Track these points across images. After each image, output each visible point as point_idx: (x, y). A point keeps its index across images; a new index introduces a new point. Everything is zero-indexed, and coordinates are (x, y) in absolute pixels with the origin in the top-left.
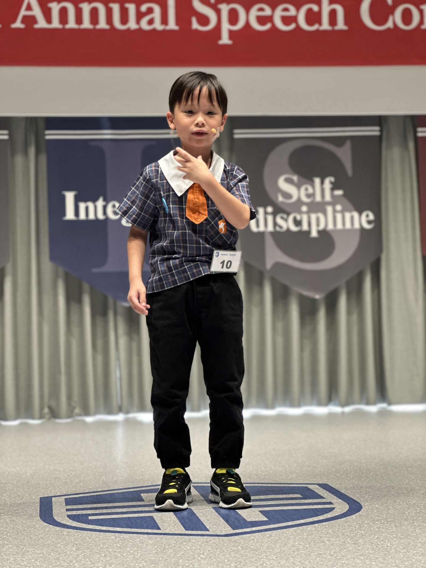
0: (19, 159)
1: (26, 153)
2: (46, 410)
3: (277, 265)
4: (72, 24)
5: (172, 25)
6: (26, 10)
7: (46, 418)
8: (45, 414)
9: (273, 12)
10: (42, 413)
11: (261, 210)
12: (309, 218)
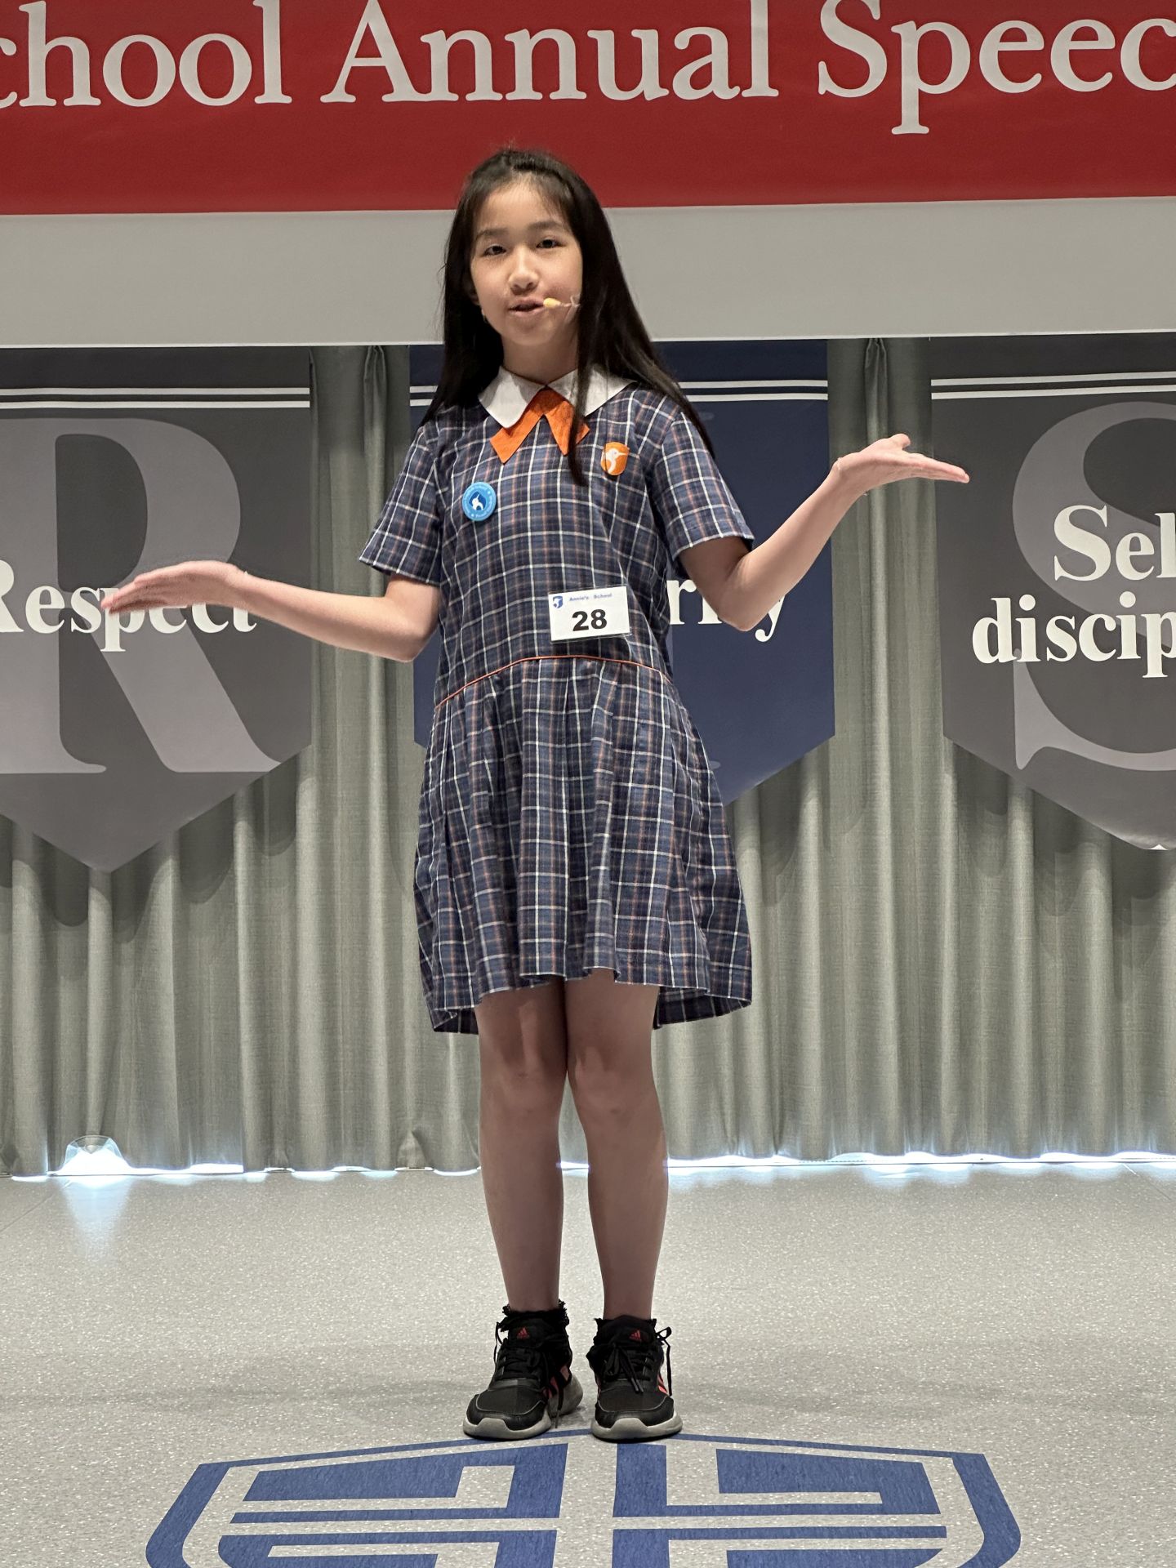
0: (342, 462)
1: (360, 446)
2: (410, 1143)
3: (1045, 756)
4: (484, 90)
5: (761, 86)
6: (358, 56)
7: (409, 1164)
8: (405, 1153)
9: (1049, 42)
10: (398, 1150)
11: (1003, 605)
12: (1141, 624)
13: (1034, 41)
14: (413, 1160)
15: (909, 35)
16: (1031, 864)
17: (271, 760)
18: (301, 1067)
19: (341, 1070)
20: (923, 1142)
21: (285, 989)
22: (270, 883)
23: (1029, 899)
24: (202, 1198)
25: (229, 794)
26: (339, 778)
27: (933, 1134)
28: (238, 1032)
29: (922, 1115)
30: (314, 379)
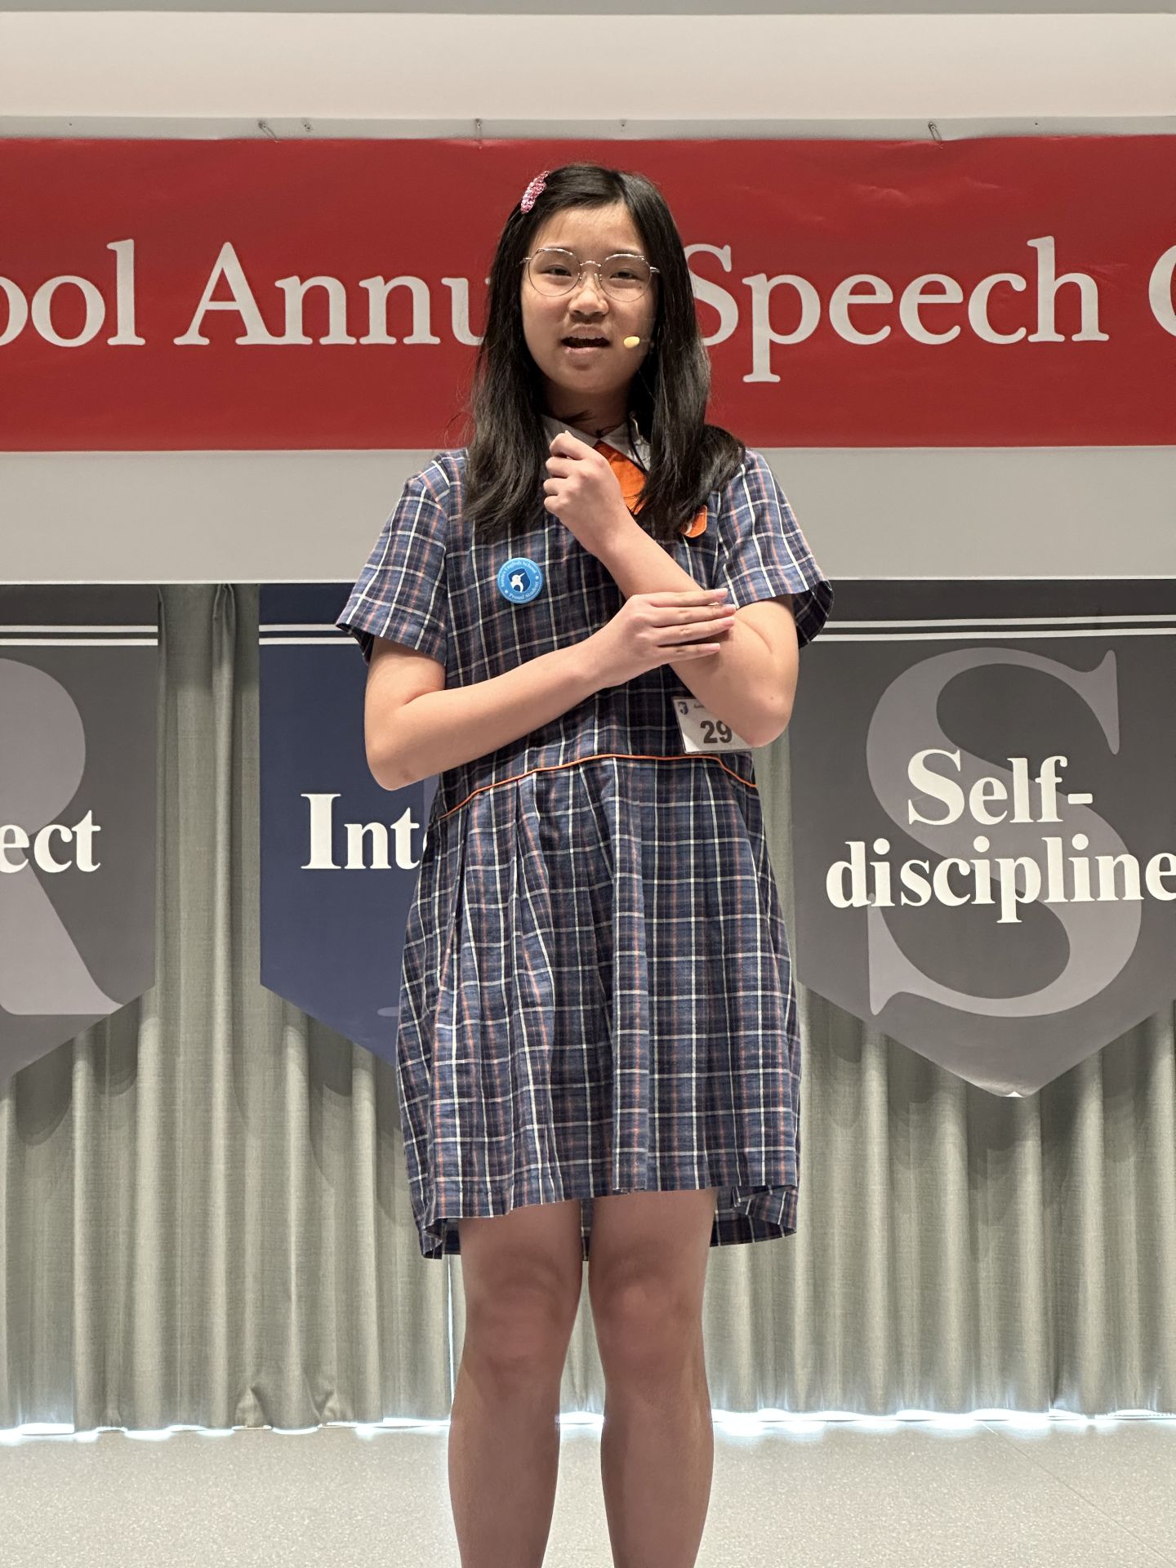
0: (190, 699)
1: (208, 684)
2: (249, 1400)
3: (899, 1001)
4: (338, 334)
6: (213, 299)
7: (247, 1423)
8: (244, 1411)
9: (897, 296)
10: (235, 1409)
11: (857, 848)
12: (995, 869)
13: (883, 294)
14: (251, 1418)
15: (760, 287)
16: (886, 1111)
17: (114, 1003)
18: (137, 1320)
19: (179, 1324)
20: (776, 1398)
21: (122, 1239)
22: (110, 1129)
23: (883, 1146)
24: (29, 1459)
25: (69, 1039)
26: (182, 1022)
27: (786, 1390)
28: (72, 1285)
29: (775, 1370)
30: (163, 618)
